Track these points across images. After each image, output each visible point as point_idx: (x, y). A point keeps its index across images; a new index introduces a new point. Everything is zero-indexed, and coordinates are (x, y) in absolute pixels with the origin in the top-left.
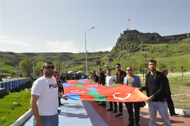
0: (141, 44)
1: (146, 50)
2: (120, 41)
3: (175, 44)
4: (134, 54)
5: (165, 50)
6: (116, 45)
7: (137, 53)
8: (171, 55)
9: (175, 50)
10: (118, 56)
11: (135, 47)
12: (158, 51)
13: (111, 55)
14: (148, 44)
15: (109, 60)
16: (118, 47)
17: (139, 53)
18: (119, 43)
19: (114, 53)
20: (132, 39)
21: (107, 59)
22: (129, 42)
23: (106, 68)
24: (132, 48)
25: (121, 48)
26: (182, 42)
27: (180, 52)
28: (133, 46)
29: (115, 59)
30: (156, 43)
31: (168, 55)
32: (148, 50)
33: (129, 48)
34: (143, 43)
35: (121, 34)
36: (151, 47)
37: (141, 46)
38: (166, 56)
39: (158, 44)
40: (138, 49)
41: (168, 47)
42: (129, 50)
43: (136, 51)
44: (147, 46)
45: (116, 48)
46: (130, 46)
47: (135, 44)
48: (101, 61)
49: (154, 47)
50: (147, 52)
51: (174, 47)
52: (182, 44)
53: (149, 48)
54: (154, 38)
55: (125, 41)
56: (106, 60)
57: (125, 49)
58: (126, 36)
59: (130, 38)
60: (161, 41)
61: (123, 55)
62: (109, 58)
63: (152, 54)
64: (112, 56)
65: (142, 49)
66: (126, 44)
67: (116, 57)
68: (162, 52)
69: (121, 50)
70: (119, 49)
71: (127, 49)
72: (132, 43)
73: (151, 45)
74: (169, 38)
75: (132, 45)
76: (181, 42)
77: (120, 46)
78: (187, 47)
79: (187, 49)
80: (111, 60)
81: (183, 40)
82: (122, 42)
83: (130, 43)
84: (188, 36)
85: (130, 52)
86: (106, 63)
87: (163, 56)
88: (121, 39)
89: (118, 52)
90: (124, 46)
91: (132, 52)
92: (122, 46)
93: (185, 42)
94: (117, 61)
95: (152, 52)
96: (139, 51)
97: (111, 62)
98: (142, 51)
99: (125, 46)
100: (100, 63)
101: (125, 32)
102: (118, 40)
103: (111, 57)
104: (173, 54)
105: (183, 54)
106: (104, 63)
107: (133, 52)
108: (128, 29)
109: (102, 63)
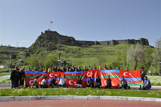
0: (59, 44)
1: (62, 50)
2: (39, 39)
3: (85, 48)
4: (51, 52)
5: (77, 52)
6: (36, 41)
7: (54, 51)
8: (81, 56)
9: (85, 53)
10: (35, 53)
11: (53, 46)
12: (72, 52)
13: (29, 50)
14: (65, 45)
15: (25, 55)
16: (37, 44)
17: (55, 51)
18: (39, 40)
19: (32, 49)
20: (51, 38)
21: (24, 53)
22: (48, 40)
23: (20, 63)
24: (50, 46)
25: (40, 45)
26: (91, 47)
27: (88, 55)
28: (52, 45)
29: (32, 54)
30: (71, 45)
31: (79, 56)
32: (64, 50)
33: (47, 46)
34: (60, 44)
35: (42, 33)
36: (66, 48)
37: (58, 45)
38: (77, 57)
39: (73, 46)
40: (55, 48)
41: (80, 49)
42: (47, 48)
43: (53, 49)
44: (63, 46)
45: (35, 45)
46: (48, 44)
47: (53, 44)
48: (17, 55)
49: (69, 48)
50: (62, 52)
51: (84, 50)
52: (91, 49)
53: (65, 48)
54: (70, 41)
55: (44, 40)
56: (22, 54)
57: (44, 46)
58: (46, 35)
59: (49, 37)
60: (75, 44)
61: (41, 52)
62: (26, 52)
63: (67, 54)
64: (30, 52)
65: (59, 49)
66: (45, 42)
67: (33, 53)
68: (74, 53)
69: (39, 47)
70: (38, 46)
71: (45, 47)
72: (50, 42)
73: (67, 46)
74: (81, 43)
75: (50, 44)
76: (89, 47)
77: (39, 43)
78: (94, 51)
79: (93, 53)
80: (28, 55)
81: (92, 46)
82: (41, 40)
83: (49, 42)
84: (95, 43)
85: (47, 50)
86: (22, 57)
87: (74, 57)
88: (41, 37)
89: (36, 48)
90: (42, 44)
91: (49, 50)
92: (41, 44)
93: (93, 47)
94: (33, 57)
95: (67, 52)
96: (56, 50)
97: (27, 57)
98: (59, 50)
99: (44, 44)
100: (16, 57)
101: (46, 32)
102: (38, 37)
103: (28, 53)
104: (83, 56)
105: (90, 56)
106: (20, 57)
107: (51, 50)
108: (49, 29)
109: (17, 57)
